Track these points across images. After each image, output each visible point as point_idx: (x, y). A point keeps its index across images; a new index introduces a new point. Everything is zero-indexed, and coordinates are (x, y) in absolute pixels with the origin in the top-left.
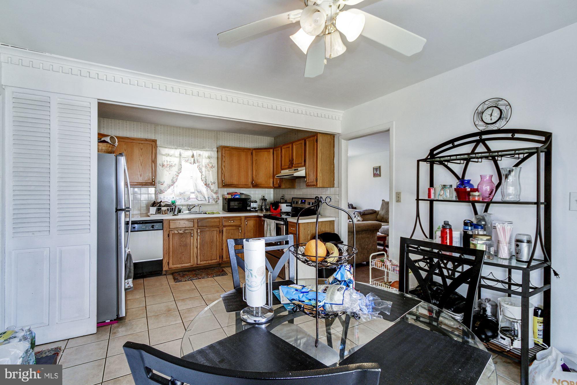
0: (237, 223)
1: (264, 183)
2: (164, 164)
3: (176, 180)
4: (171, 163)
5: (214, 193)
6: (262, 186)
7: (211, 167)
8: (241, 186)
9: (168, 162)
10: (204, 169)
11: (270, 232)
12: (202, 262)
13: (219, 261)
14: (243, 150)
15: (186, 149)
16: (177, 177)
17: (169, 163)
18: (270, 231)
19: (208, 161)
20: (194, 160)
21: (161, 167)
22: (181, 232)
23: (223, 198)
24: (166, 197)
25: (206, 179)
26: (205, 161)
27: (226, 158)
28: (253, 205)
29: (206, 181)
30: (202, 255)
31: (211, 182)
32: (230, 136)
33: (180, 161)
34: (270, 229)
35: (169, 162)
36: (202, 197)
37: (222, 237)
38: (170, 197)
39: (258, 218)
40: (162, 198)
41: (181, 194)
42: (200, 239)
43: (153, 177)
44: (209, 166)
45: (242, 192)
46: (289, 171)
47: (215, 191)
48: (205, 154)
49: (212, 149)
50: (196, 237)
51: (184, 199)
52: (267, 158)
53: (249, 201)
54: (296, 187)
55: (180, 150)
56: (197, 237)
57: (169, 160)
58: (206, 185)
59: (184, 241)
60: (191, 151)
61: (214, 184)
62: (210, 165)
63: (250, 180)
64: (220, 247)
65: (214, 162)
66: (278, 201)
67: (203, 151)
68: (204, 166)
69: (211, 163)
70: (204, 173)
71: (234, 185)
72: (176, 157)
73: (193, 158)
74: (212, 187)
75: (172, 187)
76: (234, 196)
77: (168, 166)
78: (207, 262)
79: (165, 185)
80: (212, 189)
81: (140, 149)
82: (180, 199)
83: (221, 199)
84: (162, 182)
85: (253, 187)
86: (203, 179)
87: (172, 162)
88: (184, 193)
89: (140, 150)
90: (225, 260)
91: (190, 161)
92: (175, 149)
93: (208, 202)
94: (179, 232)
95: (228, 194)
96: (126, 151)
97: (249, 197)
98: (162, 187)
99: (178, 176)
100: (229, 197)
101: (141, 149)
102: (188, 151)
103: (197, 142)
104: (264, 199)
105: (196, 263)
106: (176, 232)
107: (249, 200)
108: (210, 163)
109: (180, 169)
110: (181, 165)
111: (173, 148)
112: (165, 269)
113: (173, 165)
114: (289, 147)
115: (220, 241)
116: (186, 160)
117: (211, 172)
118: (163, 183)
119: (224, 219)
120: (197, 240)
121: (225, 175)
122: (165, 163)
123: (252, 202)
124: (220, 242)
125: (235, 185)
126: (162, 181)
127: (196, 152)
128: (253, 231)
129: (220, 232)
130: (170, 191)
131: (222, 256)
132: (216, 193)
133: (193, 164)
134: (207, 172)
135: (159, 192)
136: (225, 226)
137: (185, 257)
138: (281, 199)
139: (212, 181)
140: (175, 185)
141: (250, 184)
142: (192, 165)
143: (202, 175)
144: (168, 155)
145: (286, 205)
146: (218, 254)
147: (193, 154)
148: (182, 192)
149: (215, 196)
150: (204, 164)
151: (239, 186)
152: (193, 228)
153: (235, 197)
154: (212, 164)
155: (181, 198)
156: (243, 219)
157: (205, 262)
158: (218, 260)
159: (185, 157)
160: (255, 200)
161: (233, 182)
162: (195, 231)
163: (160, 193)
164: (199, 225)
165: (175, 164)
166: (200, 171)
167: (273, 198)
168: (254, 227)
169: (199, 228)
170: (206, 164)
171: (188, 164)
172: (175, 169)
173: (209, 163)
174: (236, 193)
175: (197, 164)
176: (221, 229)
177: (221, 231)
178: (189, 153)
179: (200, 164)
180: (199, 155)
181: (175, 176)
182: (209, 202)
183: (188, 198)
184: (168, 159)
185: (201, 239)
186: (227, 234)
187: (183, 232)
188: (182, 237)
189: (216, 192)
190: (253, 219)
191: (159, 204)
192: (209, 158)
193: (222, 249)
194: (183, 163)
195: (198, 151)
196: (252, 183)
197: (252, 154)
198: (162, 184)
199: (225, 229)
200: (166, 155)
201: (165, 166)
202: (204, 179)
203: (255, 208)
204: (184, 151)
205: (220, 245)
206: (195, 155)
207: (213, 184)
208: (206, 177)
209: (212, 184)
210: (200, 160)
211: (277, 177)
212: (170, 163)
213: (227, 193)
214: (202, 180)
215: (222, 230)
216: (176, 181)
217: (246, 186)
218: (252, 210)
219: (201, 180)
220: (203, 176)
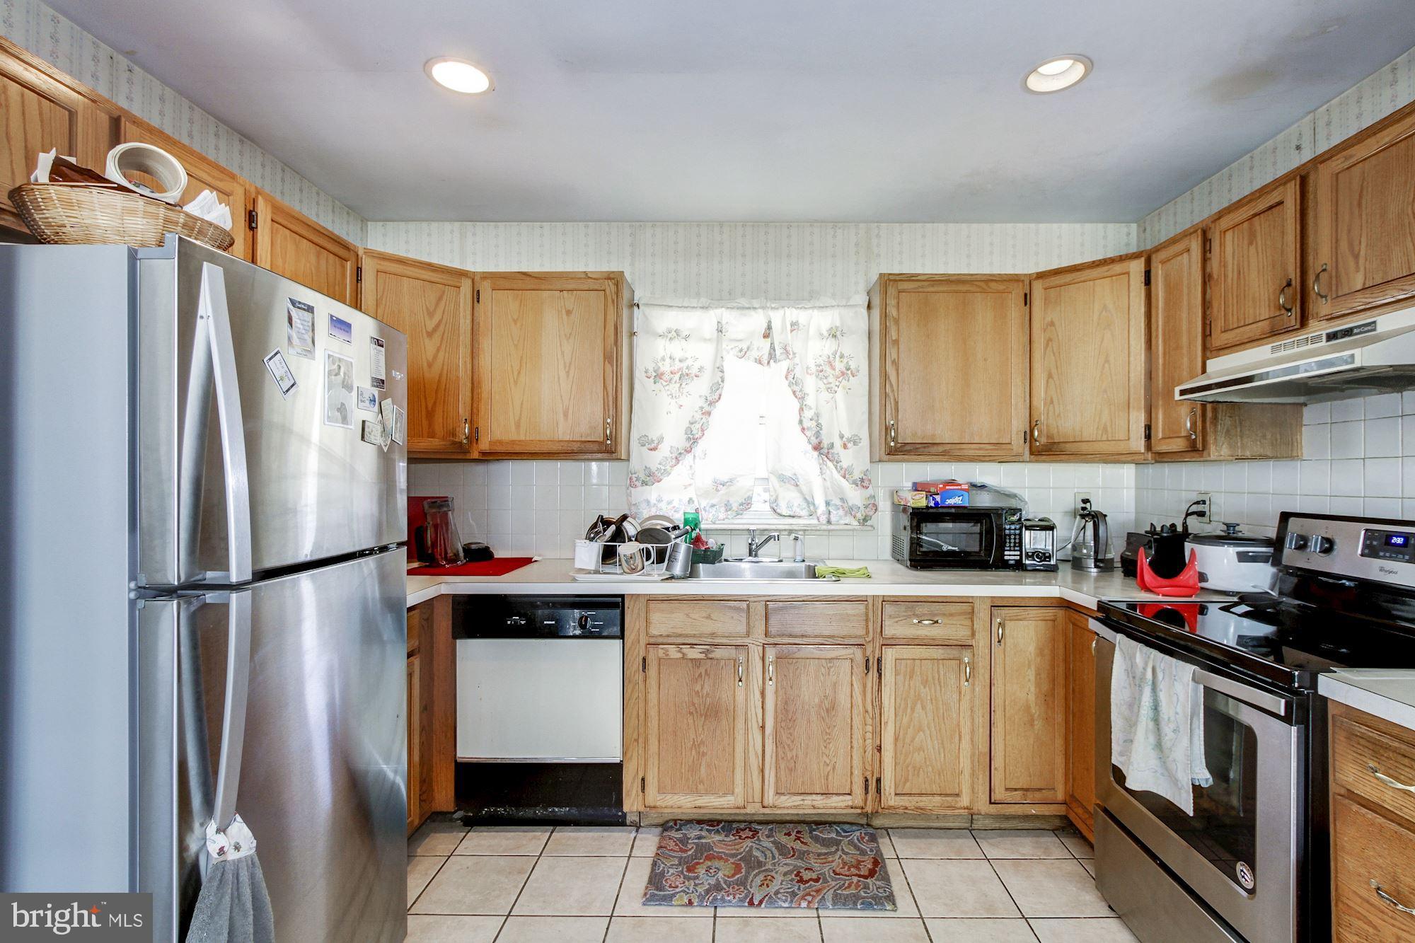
0: (954, 630)
1: (1090, 432)
2: (662, 369)
3: (703, 431)
4: (684, 365)
5: (855, 483)
6: (1084, 448)
7: (843, 374)
8: (971, 453)
9: (677, 361)
10: (810, 384)
11: (1151, 724)
12: (783, 798)
13: (861, 804)
14: (982, 284)
15: (743, 308)
16: (704, 420)
17: (678, 365)
18: (1156, 720)
19: (828, 347)
20: (773, 348)
21: (652, 380)
22: (694, 653)
23: (895, 506)
24: (666, 498)
25: (818, 425)
26: (815, 350)
27: (903, 324)
28: (1033, 541)
29: (818, 434)
30: (782, 766)
31: (842, 437)
32: (923, 236)
33: (718, 357)
34: (1156, 708)
35: (680, 361)
36: (796, 504)
37: (876, 688)
38: (680, 500)
39: (1061, 613)
40: (653, 500)
41: (719, 484)
42: (776, 692)
43: (609, 421)
44: (834, 369)
45: (979, 480)
46: (1274, 350)
47: (857, 475)
48: (819, 320)
49: (848, 299)
50: (761, 682)
51: (728, 507)
52: (1111, 306)
53: (1013, 523)
54: (1306, 451)
55: (719, 311)
56: (764, 683)
57: (678, 355)
58: (817, 448)
59: (708, 694)
60: (760, 311)
61: (855, 443)
62: (839, 366)
63: (1018, 424)
64: (869, 735)
65: (856, 351)
66: (1173, 526)
67: (811, 311)
68: (813, 369)
69: (842, 356)
70: (810, 401)
71: (941, 449)
72: (705, 340)
73: (769, 340)
74: (847, 458)
75: (689, 457)
76: (938, 498)
77: (677, 377)
78: (809, 800)
79: (664, 451)
80: (845, 464)
81: (564, 311)
82: (713, 506)
83: (885, 507)
84: (653, 441)
85: (1031, 453)
86: (806, 424)
87: (689, 362)
88: (731, 481)
89: (565, 316)
90: (892, 803)
91: (754, 354)
92: (702, 308)
93: (825, 522)
94: (684, 654)
95: (917, 487)
96: (518, 325)
97: (1013, 504)
98: (654, 460)
99: (709, 414)
100: (921, 501)
101: (569, 312)
102: (752, 312)
103: (788, 275)
104: (1090, 515)
105: (757, 798)
106: (673, 652)
107: (1015, 518)
108: (838, 354)
109: (717, 387)
110: (722, 372)
111: (694, 307)
112: (632, 805)
113: (694, 371)
114: (1280, 203)
115: (869, 708)
116: (741, 350)
117: (840, 395)
118: (658, 444)
119: (889, 609)
120: (763, 694)
121: (897, 403)
122: (666, 367)
123: (1028, 528)
124: (867, 712)
125: (948, 447)
126: (654, 435)
127: (781, 317)
128: (1038, 674)
129: (867, 668)
130: (678, 475)
131: (879, 781)
132: (862, 483)
133: (769, 363)
134: (825, 395)
135: (642, 476)
136: (890, 643)
137: (708, 766)
138: (1188, 515)
139: (847, 435)
140: (698, 449)
141: (1018, 444)
142: (766, 368)
143: (801, 409)
144: (677, 334)
145: (1239, 554)
146: (856, 772)
147: (770, 321)
148: (725, 478)
149: (856, 497)
150: (811, 363)
151: (966, 453)
152: (746, 641)
153: (943, 500)
154: (845, 361)
155: (714, 501)
156: (983, 613)
157: (797, 800)
158: (858, 798)
159: (740, 337)
160: (1041, 516)
161: (934, 435)
162: (755, 653)
163: (644, 483)
164: (773, 630)
165: (701, 369)
166: (794, 392)
167: (1133, 509)
168: (1040, 652)
169: (771, 640)
170: (820, 361)
171: (749, 365)
172: (700, 388)
173: (831, 359)
174: (952, 482)
175: (784, 365)
176: (873, 652)
177: (872, 661)
178: (756, 321)
179: (797, 360)
180: (793, 324)
181: (698, 416)
182: (829, 522)
183: (742, 504)
184: (676, 348)
185: (781, 693)
186: (900, 678)
187: (702, 656)
188: (700, 675)
189: (862, 480)
190: (1033, 612)
191: (613, 528)
192: (834, 336)
193: (879, 749)
194: (732, 364)
195: (788, 311)
196: (1029, 437)
197: (1027, 299)
198: (653, 446)
199: (890, 655)
200: (670, 335)
201: (666, 377)
202: (813, 424)
203: (1045, 556)
204: (735, 313)
205: (869, 728)
206: (776, 326)
207: (849, 445)
208: (818, 415)
209: (845, 447)
210: (796, 345)
211: (1183, 392)
212: (682, 365)
213: (910, 485)
214: (803, 429)
215: (879, 661)
216: (700, 434)
217: (997, 453)
218: (1027, 562)
219: (798, 428)
220: (808, 414)
